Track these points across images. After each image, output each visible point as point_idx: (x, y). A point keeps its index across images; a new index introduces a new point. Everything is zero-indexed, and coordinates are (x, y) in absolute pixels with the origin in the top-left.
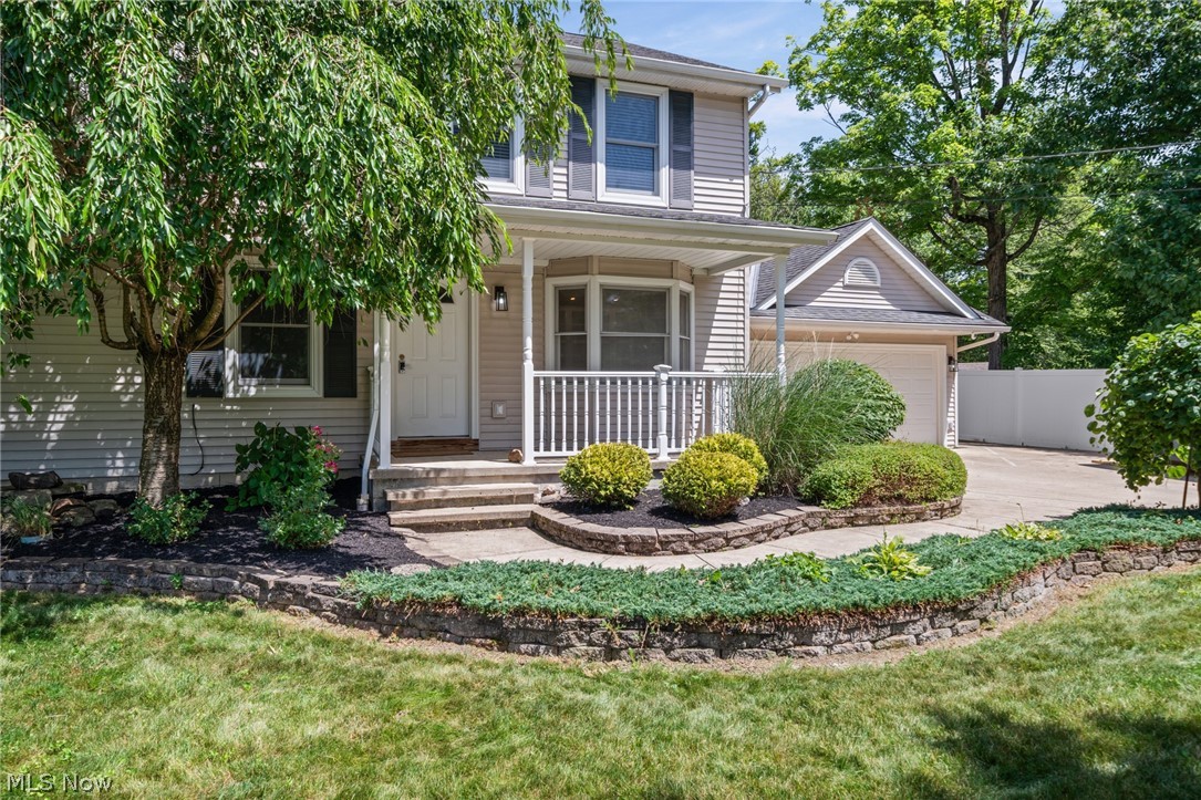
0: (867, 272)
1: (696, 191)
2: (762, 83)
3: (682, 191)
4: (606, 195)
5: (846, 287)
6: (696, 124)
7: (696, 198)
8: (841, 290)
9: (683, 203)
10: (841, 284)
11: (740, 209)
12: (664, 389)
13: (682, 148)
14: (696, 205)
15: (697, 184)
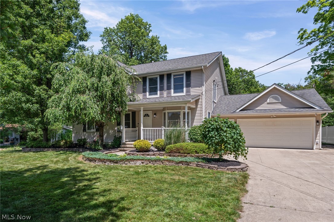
0: (276, 98)
1: (191, 91)
2: (201, 66)
3: (188, 91)
4: (173, 94)
5: (268, 103)
6: (192, 77)
7: (191, 92)
8: (266, 104)
9: (188, 94)
10: (266, 103)
11: (201, 93)
12: (163, 131)
13: (188, 83)
14: (191, 94)
15: (191, 89)
